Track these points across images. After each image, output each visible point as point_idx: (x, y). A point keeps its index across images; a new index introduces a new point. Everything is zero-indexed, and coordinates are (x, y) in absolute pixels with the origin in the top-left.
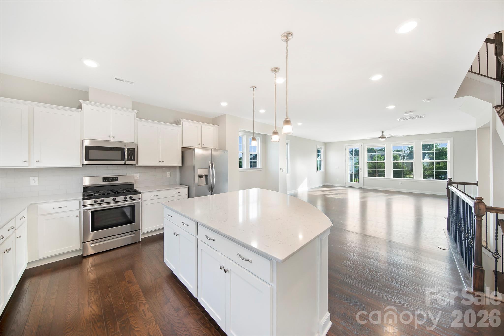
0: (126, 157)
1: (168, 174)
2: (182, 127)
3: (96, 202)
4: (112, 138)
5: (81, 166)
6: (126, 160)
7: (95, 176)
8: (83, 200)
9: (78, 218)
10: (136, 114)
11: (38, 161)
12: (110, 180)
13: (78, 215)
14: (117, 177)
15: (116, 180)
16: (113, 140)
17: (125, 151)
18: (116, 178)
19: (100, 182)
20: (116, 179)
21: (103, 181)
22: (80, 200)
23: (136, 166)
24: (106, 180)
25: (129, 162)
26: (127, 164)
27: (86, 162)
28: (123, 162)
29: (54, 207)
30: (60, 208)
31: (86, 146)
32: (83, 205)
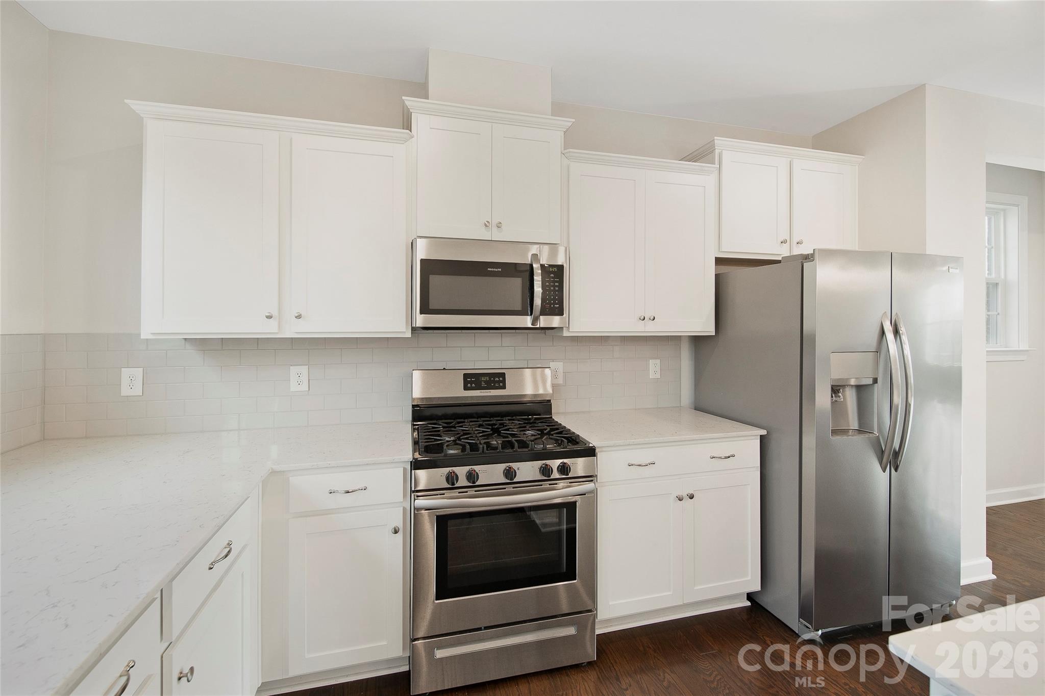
0: (538, 301)
1: (654, 368)
2: (717, 172)
3: (452, 479)
4: (495, 229)
5: (409, 335)
6: (539, 313)
7: (444, 369)
8: (415, 469)
9: (400, 536)
10: (565, 132)
11: (299, 317)
12: (483, 384)
13: (399, 523)
14: (503, 375)
15: (501, 384)
16: (497, 236)
17: (535, 278)
18: (501, 379)
19: (455, 390)
20: (499, 382)
21: (466, 388)
22: (406, 467)
23: (566, 333)
24: (471, 382)
25: (543, 321)
26: (538, 326)
27: (421, 320)
28: (527, 321)
29: (333, 489)
30: (349, 492)
31: (422, 260)
32: (413, 489)
